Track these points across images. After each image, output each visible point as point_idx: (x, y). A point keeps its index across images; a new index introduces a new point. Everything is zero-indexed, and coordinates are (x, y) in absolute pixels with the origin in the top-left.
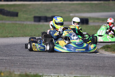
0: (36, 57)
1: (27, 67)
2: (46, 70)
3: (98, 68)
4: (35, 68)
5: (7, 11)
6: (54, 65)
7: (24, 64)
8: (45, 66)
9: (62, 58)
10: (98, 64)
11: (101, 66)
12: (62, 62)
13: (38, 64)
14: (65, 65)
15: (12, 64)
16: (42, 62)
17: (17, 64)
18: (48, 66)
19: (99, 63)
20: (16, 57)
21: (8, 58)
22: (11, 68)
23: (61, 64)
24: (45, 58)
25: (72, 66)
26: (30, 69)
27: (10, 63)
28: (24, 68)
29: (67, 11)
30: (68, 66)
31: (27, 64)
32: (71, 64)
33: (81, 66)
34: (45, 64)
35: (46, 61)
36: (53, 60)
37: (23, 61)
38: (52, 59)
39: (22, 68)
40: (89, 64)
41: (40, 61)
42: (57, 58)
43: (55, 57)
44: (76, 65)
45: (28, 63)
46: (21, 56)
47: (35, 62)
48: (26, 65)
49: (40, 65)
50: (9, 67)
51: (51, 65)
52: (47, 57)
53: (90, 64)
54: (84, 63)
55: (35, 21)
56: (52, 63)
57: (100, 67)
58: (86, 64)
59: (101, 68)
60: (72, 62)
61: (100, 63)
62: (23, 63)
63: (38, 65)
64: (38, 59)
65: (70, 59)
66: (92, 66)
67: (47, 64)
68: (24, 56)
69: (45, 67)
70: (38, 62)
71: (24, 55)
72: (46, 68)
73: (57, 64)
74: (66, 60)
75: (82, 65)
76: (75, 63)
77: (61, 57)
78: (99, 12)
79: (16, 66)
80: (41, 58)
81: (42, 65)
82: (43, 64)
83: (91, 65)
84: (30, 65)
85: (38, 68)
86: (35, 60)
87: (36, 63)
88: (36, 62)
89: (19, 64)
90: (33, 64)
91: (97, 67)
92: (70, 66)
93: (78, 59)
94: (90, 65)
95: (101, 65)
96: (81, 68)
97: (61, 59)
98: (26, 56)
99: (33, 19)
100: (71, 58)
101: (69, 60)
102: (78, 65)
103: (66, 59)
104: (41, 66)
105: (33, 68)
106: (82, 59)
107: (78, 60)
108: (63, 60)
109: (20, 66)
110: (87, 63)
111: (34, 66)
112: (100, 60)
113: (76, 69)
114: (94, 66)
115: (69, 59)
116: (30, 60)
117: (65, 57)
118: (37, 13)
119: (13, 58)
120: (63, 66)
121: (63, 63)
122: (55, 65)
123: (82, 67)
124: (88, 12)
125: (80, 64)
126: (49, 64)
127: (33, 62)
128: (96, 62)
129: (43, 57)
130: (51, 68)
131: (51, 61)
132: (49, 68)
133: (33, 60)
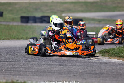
0: (24, 62)
1: (13, 74)
2: (35, 77)
3: (94, 75)
4: (22, 75)
6: (44, 72)
7: (10, 71)
8: (33, 73)
9: (53, 63)
10: (94, 70)
11: (98, 74)
12: (53, 68)
13: (26, 70)
14: (56, 72)
16: (30, 69)
17: (3, 70)
18: (38, 73)
19: (95, 69)
20: (1, 62)
23: (52, 70)
24: (34, 64)
25: (64, 73)
26: (17, 77)
28: (10, 75)
29: (58, 10)
30: (60, 73)
31: (13, 71)
32: (63, 71)
33: (75, 72)
34: (34, 70)
35: (35, 67)
36: (43, 66)
37: (8, 67)
38: (42, 65)
39: (8, 75)
40: (84, 71)
41: (28, 67)
42: (47, 64)
43: (45, 63)
44: (69, 72)
45: (15, 70)
46: (6, 61)
47: (22, 68)
48: (13, 72)
49: (29, 72)
51: (41, 72)
52: (37, 63)
53: (85, 71)
54: (78, 70)
55: (22, 22)
56: (42, 70)
57: (96, 74)
58: (81, 71)
59: (97, 75)
60: (65, 68)
61: (97, 70)
62: (9, 70)
63: (26, 72)
65: (63, 66)
66: (87, 73)
67: (36, 71)
68: (10, 61)
69: (34, 74)
70: (26, 68)
71: (10, 60)
72: (35, 75)
73: (48, 70)
74: (57, 66)
75: (76, 71)
76: (68, 69)
77: (52, 62)
78: (95, 11)
79: (1, 73)
80: (29, 64)
81: (31, 71)
82: (32, 71)
83: (86, 72)
84: (17, 72)
85: (26, 75)
86: (23, 66)
87: (24, 70)
88: (24, 68)
89: (5, 70)
90: (20, 71)
91: (93, 74)
92: (62, 73)
93: (71, 65)
94: (85, 72)
95: (97, 72)
96: (75, 76)
97: (53, 64)
99: (19, 20)
100: (64, 64)
102: (71, 71)
104: (30, 72)
105: (20, 75)
106: (75, 65)
107: (71, 67)
108: (55, 66)
109: (6, 72)
110: (82, 70)
111: (21, 73)
112: (97, 67)
113: (70, 77)
114: (89, 73)
115: (61, 65)
116: (17, 67)
117: (57, 62)
118: (25, 13)
120: (54, 72)
121: (55, 69)
122: (46, 72)
123: (76, 74)
124: (82, 11)
125: (74, 71)
126: (39, 71)
127: (21, 68)
128: (92, 69)
129: (32, 62)
130: (40, 75)
131: (41, 68)
132: (39, 75)
133: (21, 66)
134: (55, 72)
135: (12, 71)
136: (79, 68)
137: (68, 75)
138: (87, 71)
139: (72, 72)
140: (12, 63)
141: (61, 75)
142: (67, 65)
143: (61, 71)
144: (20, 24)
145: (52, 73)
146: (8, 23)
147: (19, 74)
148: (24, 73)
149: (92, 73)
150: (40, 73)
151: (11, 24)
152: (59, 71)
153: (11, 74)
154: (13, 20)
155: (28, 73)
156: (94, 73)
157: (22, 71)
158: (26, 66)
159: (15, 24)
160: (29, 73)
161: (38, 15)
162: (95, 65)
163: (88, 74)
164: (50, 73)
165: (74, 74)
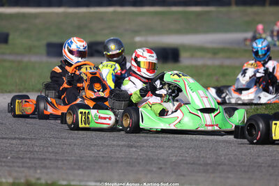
0: (53, 141)
1: (29, 165)
2: (77, 172)
3: (201, 167)
4: (49, 168)
6: (95, 161)
7: (22, 158)
8: (73, 163)
9: (115, 143)
10: (203, 157)
11: (210, 164)
12: (115, 152)
13: (57, 158)
14: (122, 161)
16: (66, 155)
17: (7, 157)
18: (82, 164)
19: (204, 155)
20: (4, 141)
23: (112, 158)
24: (75, 145)
25: (139, 163)
26: (38, 171)
28: (23, 167)
29: (126, 30)
30: (130, 163)
31: (30, 158)
32: (136, 159)
33: (161, 162)
34: (73, 158)
35: (77, 151)
36: (92, 148)
37: (19, 151)
38: (91, 145)
39: (19, 167)
40: (180, 158)
41: (60, 150)
42: (102, 145)
43: (98, 142)
44: (149, 161)
45: (32, 156)
46: (15, 138)
47: (48, 152)
48: (28, 161)
49: (63, 160)
51: (88, 162)
52: (80, 141)
53: (184, 158)
54: (169, 157)
55: (49, 54)
56: (90, 156)
57: (206, 164)
58: (174, 159)
59: (209, 167)
60: (140, 153)
61: (208, 156)
62: (21, 156)
63: (58, 160)
64: (58, 146)
65: (135, 147)
66: (187, 164)
67: (79, 158)
68: (24, 139)
69: (75, 164)
70: (56, 153)
71: (23, 137)
72: (76, 167)
73: (103, 157)
74: (124, 149)
75: (163, 160)
76: (146, 155)
77: (113, 141)
78: (206, 32)
79: (3, 164)
80: (63, 144)
81: (66, 160)
82: (69, 158)
83: (186, 160)
84: (37, 162)
85: (57, 168)
86: (50, 149)
87: (52, 156)
88: (53, 152)
89: (11, 158)
90: (44, 159)
91: (201, 165)
92: (134, 162)
93: (153, 147)
94: (182, 160)
95: (209, 162)
96: (161, 168)
97: (114, 145)
100: (138, 144)
101: (131, 149)
102: (153, 160)
103: (124, 145)
104: (65, 162)
105: (45, 167)
106: (162, 147)
107: (154, 150)
108: (118, 148)
109: (13, 162)
110: (176, 156)
111: (47, 162)
112: (208, 149)
113: (150, 171)
115: (132, 147)
116: (37, 149)
117: (123, 140)
118: (55, 35)
120: (117, 162)
121: (118, 156)
122: (99, 161)
123: (163, 166)
125: (158, 159)
126: (84, 159)
127: (46, 152)
128: (197, 154)
129: (69, 141)
130: (87, 167)
131: (88, 152)
132: (84, 167)
133: (45, 149)
134: (120, 160)
135: (26, 158)
136: (171, 153)
137: (148, 167)
138: (188, 159)
139: (156, 162)
140: (26, 142)
141: (132, 166)
142: (143, 146)
143: (131, 158)
144: (45, 59)
145: (111, 162)
146: (19, 58)
147: (42, 165)
148: (52, 162)
149: (199, 162)
150: (87, 164)
151: (26, 59)
152: (126, 160)
153: (25, 165)
154: (30, 50)
155: (60, 163)
156: (202, 162)
157: (48, 159)
158: (56, 148)
159: (34, 59)
160: (64, 164)
162: (204, 146)
163: (189, 165)
164: (109, 164)
165: (160, 166)
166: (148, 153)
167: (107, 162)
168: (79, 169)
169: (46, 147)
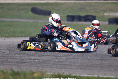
0: (70, 57)
1: (59, 67)
2: (79, 70)
4: (68, 68)
5: (40, 10)
6: (87, 66)
7: (56, 64)
8: (78, 67)
9: (96, 58)
12: (96, 62)
13: (71, 64)
15: (45, 64)
16: (75, 63)
17: (50, 64)
18: (82, 67)
20: (49, 57)
21: (40, 58)
22: (43, 68)
23: (94, 64)
24: (79, 59)
25: (106, 67)
26: (63, 70)
27: (42, 63)
28: (57, 68)
29: (100, 10)
31: (60, 64)
32: (105, 65)
34: (78, 64)
35: (80, 61)
36: (86, 60)
37: (55, 61)
38: (86, 59)
39: (55, 68)
41: (73, 61)
42: (90, 59)
44: (110, 66)
45: (61, 63)
46: (53, 56)
47: (68, 62)
48: (59, 65)
49: (73, 65)
50: (42, 67)
51: (84, 66)
52: (81, 57)
55: (68, 20)
56: (85, 64)
60: (106, 63)
62: (56, 63)
63: (71, 65)
64: (72, 59)
65: (104, 60)
67: (80, 65)
68: (57, 56)
69: (79, 67)
70: (71, 62)
71: (57, 55)
72: (79, 68)
73: (90, 64)
74: (100, 61)
75: (116, 65)
76: (109, 63)
77: (95, 57)
79: (48, 67)
80: (74, 59)
81: (75, 65)
82: (76, 64)
84: (63, 66)
85: (71, 68)
86: (68, 60)
87: (69, 64)
88: (69, 62)
89: (52, 64)
90: (66, 65)
92: (104, 66)
96: (115, 69)
97: (95, 59)
98: (58, 56)
100: (106, 59)
101: (102, 61)
102: (112, 66)
103: (100, 59)
104: (75, 66)
105: (66, 68)
106: (116, 60)
107: (112, 61)
108: (97, 60)
109: (53, 66)
111: (67, 66)
113: (111, 70)
116: (63, 61)
117: (99, 57)
118: (70, 12)
119: (46, 58)
120: (97, 66)
121: (97, 64)
122: (89, 66)
125: (114, 65)
126: (82, 65)
127: (66, 62)
129: (76, 57)
130: (84, 68)
131: (84, 62)
133: (66, 60)
135: (58, 64)
137: (110, 69)
140: (58, 57)
141: (103, 68)
142: (108, 60)
143: (102, 65)
152: (100, 66)
155: (72, 66)
158: (71, 60)
160: (74, 67)
161: (83, 14)
164: (93, 67)
166: (110, 63)
167: (92, 66)
168: (80, 69)
169: (67, 60)
